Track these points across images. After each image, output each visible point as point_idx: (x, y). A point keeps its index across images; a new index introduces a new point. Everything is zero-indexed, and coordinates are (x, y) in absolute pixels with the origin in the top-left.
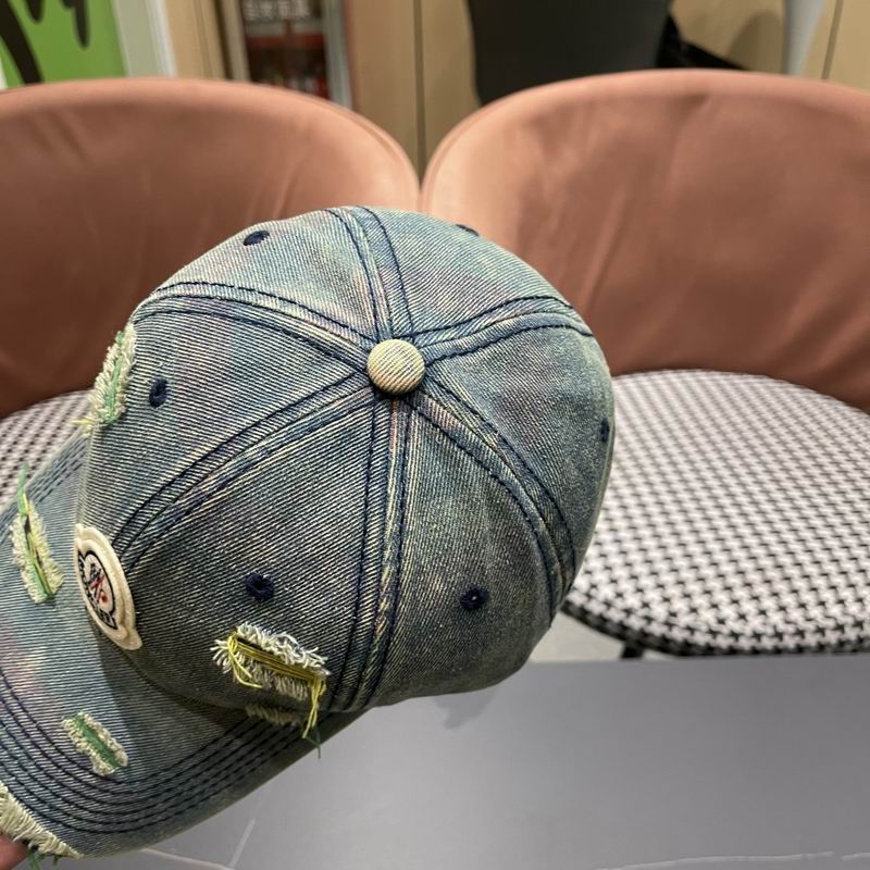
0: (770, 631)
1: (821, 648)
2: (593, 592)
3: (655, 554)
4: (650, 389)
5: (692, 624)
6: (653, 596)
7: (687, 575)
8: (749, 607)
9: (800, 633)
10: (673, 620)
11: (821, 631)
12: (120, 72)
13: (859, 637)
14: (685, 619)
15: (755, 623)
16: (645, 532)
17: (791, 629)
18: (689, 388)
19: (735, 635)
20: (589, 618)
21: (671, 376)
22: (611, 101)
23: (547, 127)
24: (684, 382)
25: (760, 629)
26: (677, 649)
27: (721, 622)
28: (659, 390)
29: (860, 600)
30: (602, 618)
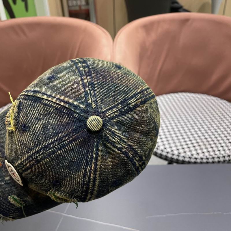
0: (205, 157)
1: (219, 162)
2: (158, 148)
6: (174, 148)
7: (183, 143)
8: (199, 151)
9: (213, 158)
10: (179, 155)
11: (219, 157)
12: (35, 15)
14: (183, 154)
15: (201, 155)
17: (211, 157)
19: (196, 159)
22: (164, 21)
25: (203, 157)
26: (181, 162)
27: (192, 155)
29: (229, 150)
30: (161, 155)
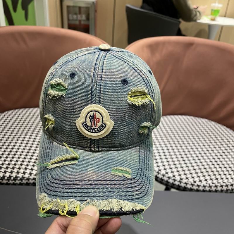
0: (208, 185)
2: (160, 172)
3: (177, 163)
4: (174, 119)
5: (187, 182)
6: (176, 174)
7: (185, 169)
8: (202, 178)
9: (216, 186)
10: (181, 181)
11: (222, 186)
13: (232, 188)
14: (185, 181)
15: (204, 183)
16: (174, 157)
17: (214, 185)
18: (185, 120)
19: (198, 186)
20: (158, 179)
21: (180, 116)
23: (152, 48)
24: (184, 118)
25: (205, 185)
26: (182, 189)
27: (195, 182)
28: (177, 120)
29: (232, 179)
30: (162, 179)
